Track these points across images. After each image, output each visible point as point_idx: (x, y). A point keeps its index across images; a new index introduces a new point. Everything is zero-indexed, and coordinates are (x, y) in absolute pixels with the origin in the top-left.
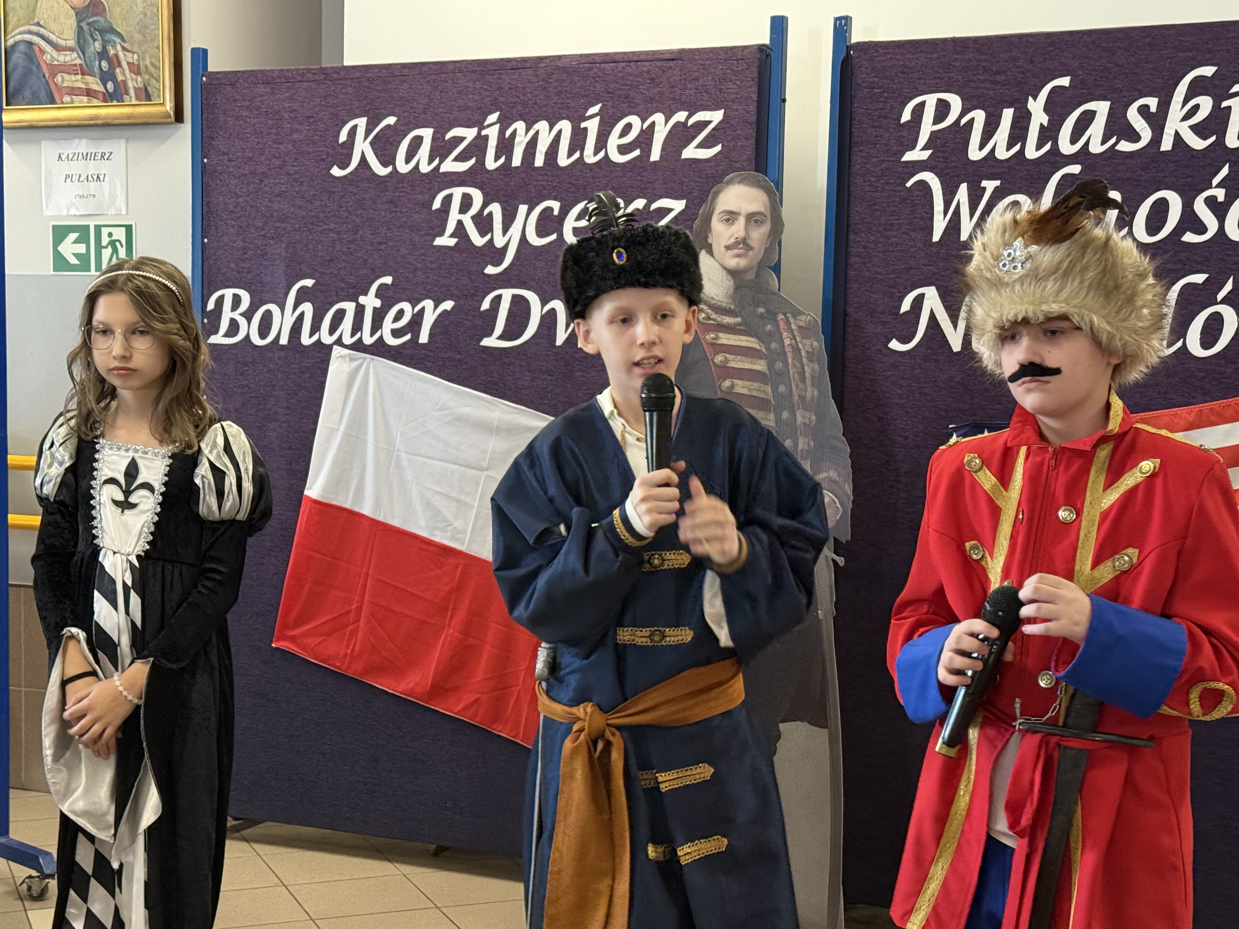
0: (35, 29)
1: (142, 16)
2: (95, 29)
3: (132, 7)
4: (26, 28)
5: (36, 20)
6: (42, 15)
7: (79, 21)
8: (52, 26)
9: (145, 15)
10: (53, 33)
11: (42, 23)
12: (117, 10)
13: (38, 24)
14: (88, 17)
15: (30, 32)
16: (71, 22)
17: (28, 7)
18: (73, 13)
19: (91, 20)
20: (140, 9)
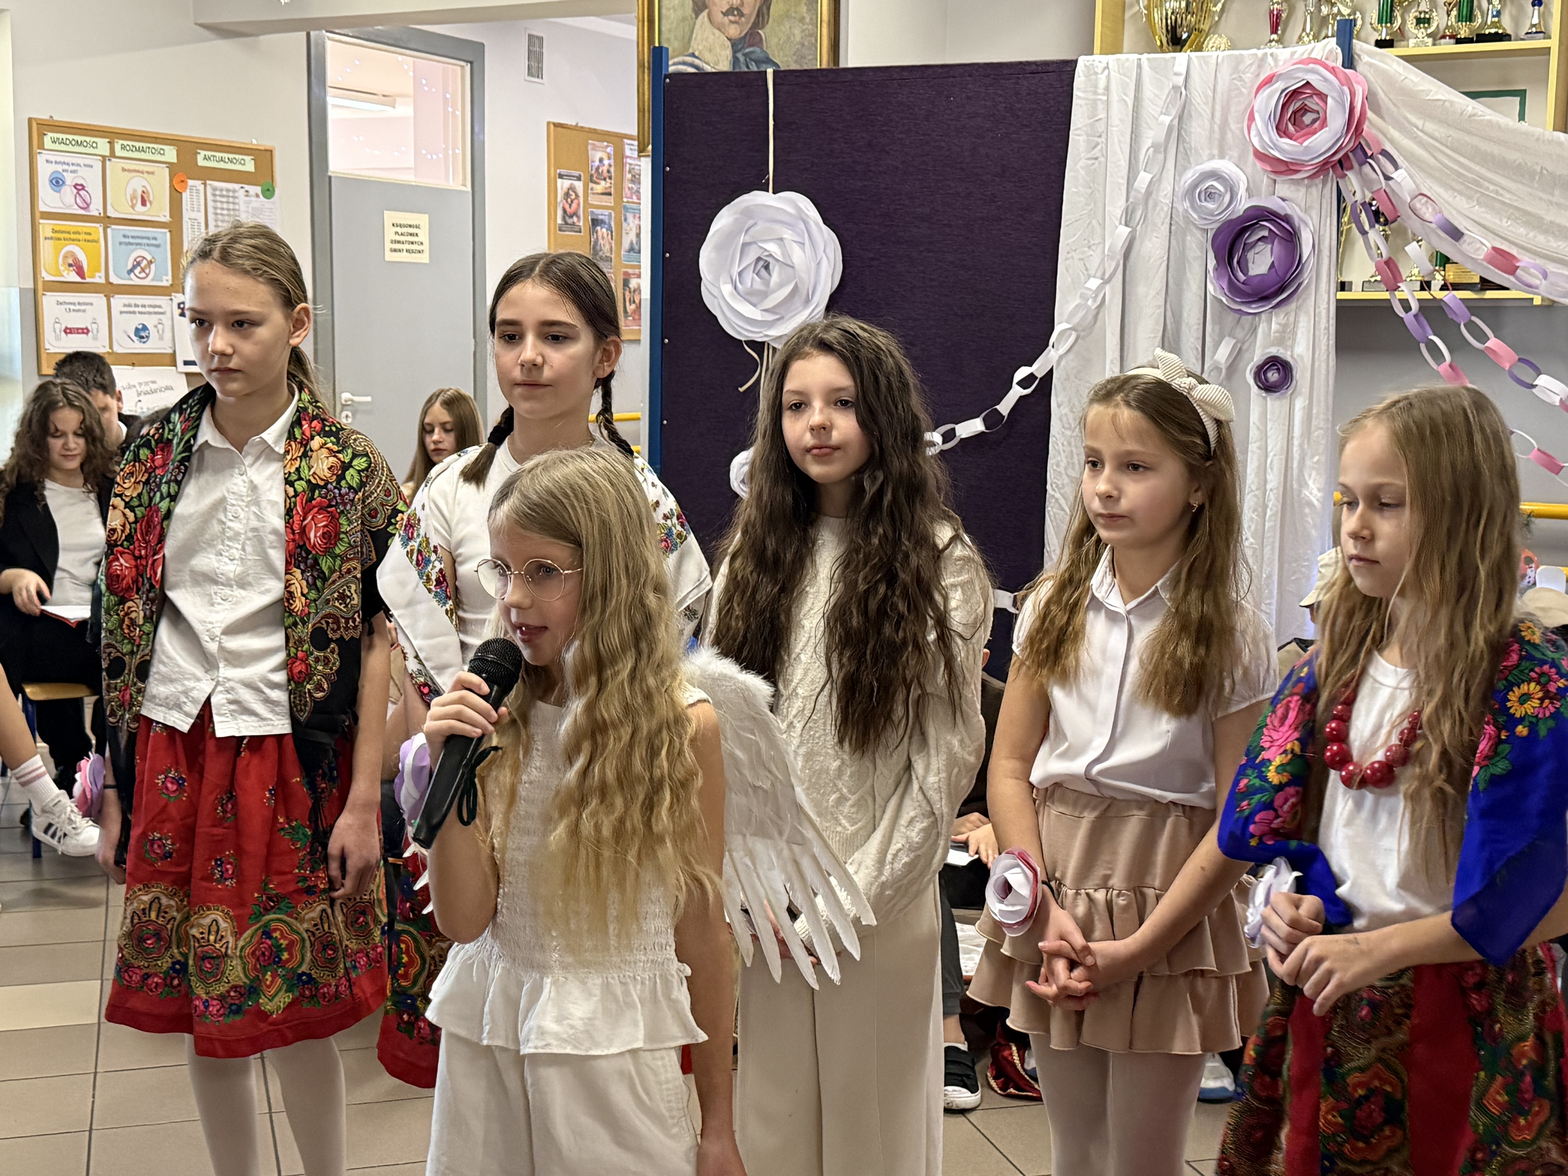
0: (689, 59)
1: (799, 46)
2: (751, 59)
3: (789, 38)
4: (680, 59)
5: (691, 51)
6: (696, 46)
7: (735, 51)
8: (707, 56)
9: (803, 45)
10: (708, 64)
11: (697, 54)
12: (773, 41)
13: (693, 55)
14: (743, 48)
15: (684, 63)
16: (728, 52)
17: (683, 38)
18: (729, 44)
19: (747, 50)
20: (798, 39)
